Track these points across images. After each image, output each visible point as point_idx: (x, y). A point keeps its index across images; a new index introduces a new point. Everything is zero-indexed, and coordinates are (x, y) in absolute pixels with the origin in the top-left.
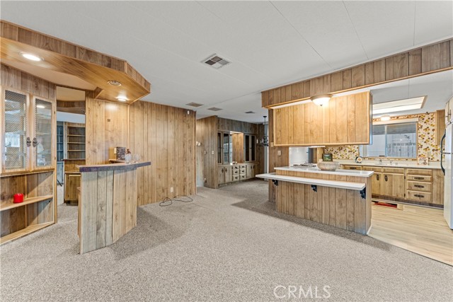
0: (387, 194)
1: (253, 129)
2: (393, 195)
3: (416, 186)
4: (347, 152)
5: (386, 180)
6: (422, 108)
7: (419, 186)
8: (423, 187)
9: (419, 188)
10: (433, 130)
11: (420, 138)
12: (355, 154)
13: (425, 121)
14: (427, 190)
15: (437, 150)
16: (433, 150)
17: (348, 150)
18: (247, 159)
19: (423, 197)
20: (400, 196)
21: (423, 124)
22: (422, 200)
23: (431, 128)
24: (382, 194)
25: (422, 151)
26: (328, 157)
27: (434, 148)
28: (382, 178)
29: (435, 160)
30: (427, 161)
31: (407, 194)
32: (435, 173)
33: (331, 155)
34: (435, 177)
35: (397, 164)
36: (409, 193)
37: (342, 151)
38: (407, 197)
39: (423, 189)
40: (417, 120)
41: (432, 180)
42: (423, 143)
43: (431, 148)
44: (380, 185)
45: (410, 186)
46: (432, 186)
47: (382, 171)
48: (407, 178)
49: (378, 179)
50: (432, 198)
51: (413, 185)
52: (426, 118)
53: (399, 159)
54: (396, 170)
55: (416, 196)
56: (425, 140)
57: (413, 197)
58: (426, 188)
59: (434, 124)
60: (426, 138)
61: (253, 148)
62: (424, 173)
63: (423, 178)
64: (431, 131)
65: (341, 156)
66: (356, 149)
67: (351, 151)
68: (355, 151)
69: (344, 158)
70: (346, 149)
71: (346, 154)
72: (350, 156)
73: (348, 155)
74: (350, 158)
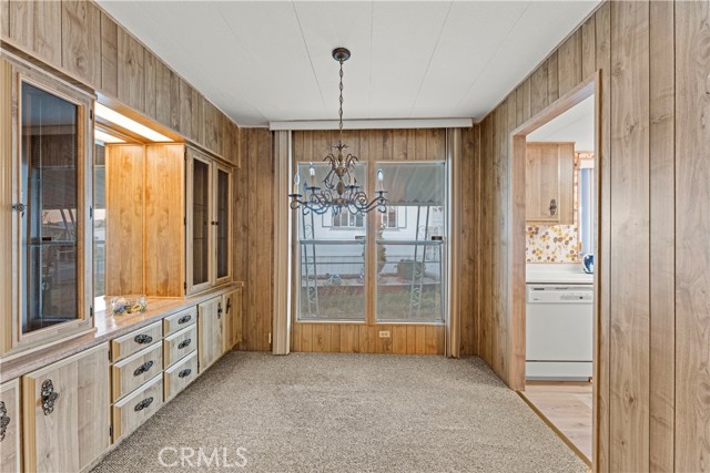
1: (226, 142)
4: (551, 242)
12: (569, 247)
17: (553, 234)
18: (200, 277)
37: (537, 239)
61: (222, 224)
65: (534, 252)
66: (572, 233)
67: (560, 240)
68: (571, 239)
69: (544, 258)
70: (547, 233)
71: (548, 247)
72: (557, 253)
73: (552, 249)
74: (557, 260)
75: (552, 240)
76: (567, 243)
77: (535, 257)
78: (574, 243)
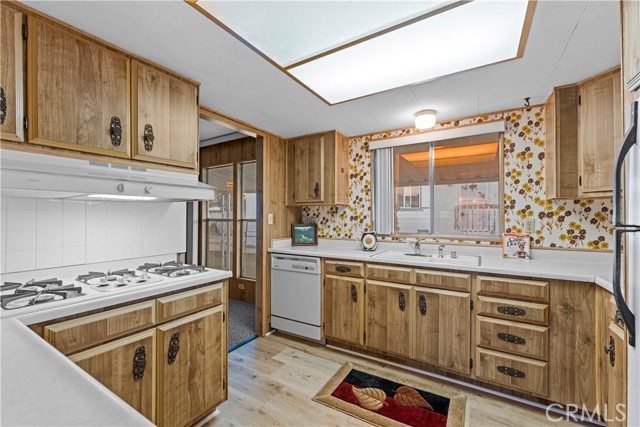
0: (424, 358)
2: (441, 362)
3: (501, 336)
4: (348, 220)
5: (423, 312)
6: (520, 54)
7: (512, 339)
8: (522, 342)
9: (511, 346)
10: (541, 156)
11: (509, 180)
12: (364, 226)
13: (520, 129)
14: (534, 351)
15: (550, 215)
16: (542, 215)
17: (349, 213)
19: (521, 375)
20: (459, 368)
21: (515, 139)
22: (520, 385)
23: (536, 150)
24: (412, 356)
25: (513, 218)
26: (306, 233)
27: (542, 209)
28: (413, 303)
29: (546, 243)
30: (527, 249)
31: (478, 362)
32: (556, 292)
33: (316, 226)
34: (558, 309)
35: (454, 255)
36: (482, 357)
37: (337, 218)
38: (478, 372)
39: (522, 349)
40: (500, 126)
41: (548, 320)
42: (515, 196)
43: (537, 209)
44: (407, 325)
45: (484, 337)
46: (546, 339)
47: (413, 280)
48: (479, 308)
49: (402, 308)
50: (547, 381)
51: (493, 333)
52: (523, 122)
53: (460, 240)
54: (449, 279)
55: (501, 369)
56: (520, 187)
57: (493, 375)
58: (531, 347)
59: (543, 138)
60: (524, 180)
62: (524, 292)
63: (521, 312)
64: (534, 160)
65: (334, 229)
66: (366, 212)
67: (356, 218)
68: (365, 217)
69: (342, 235)
70: (345, 212)
71: (345, 225)
72: (353, 231)
73: (349, 227)
74: (353, 237)
75: (349, 218)
76: (361, 221)
77: (335, 234)
78: (367, 221)
